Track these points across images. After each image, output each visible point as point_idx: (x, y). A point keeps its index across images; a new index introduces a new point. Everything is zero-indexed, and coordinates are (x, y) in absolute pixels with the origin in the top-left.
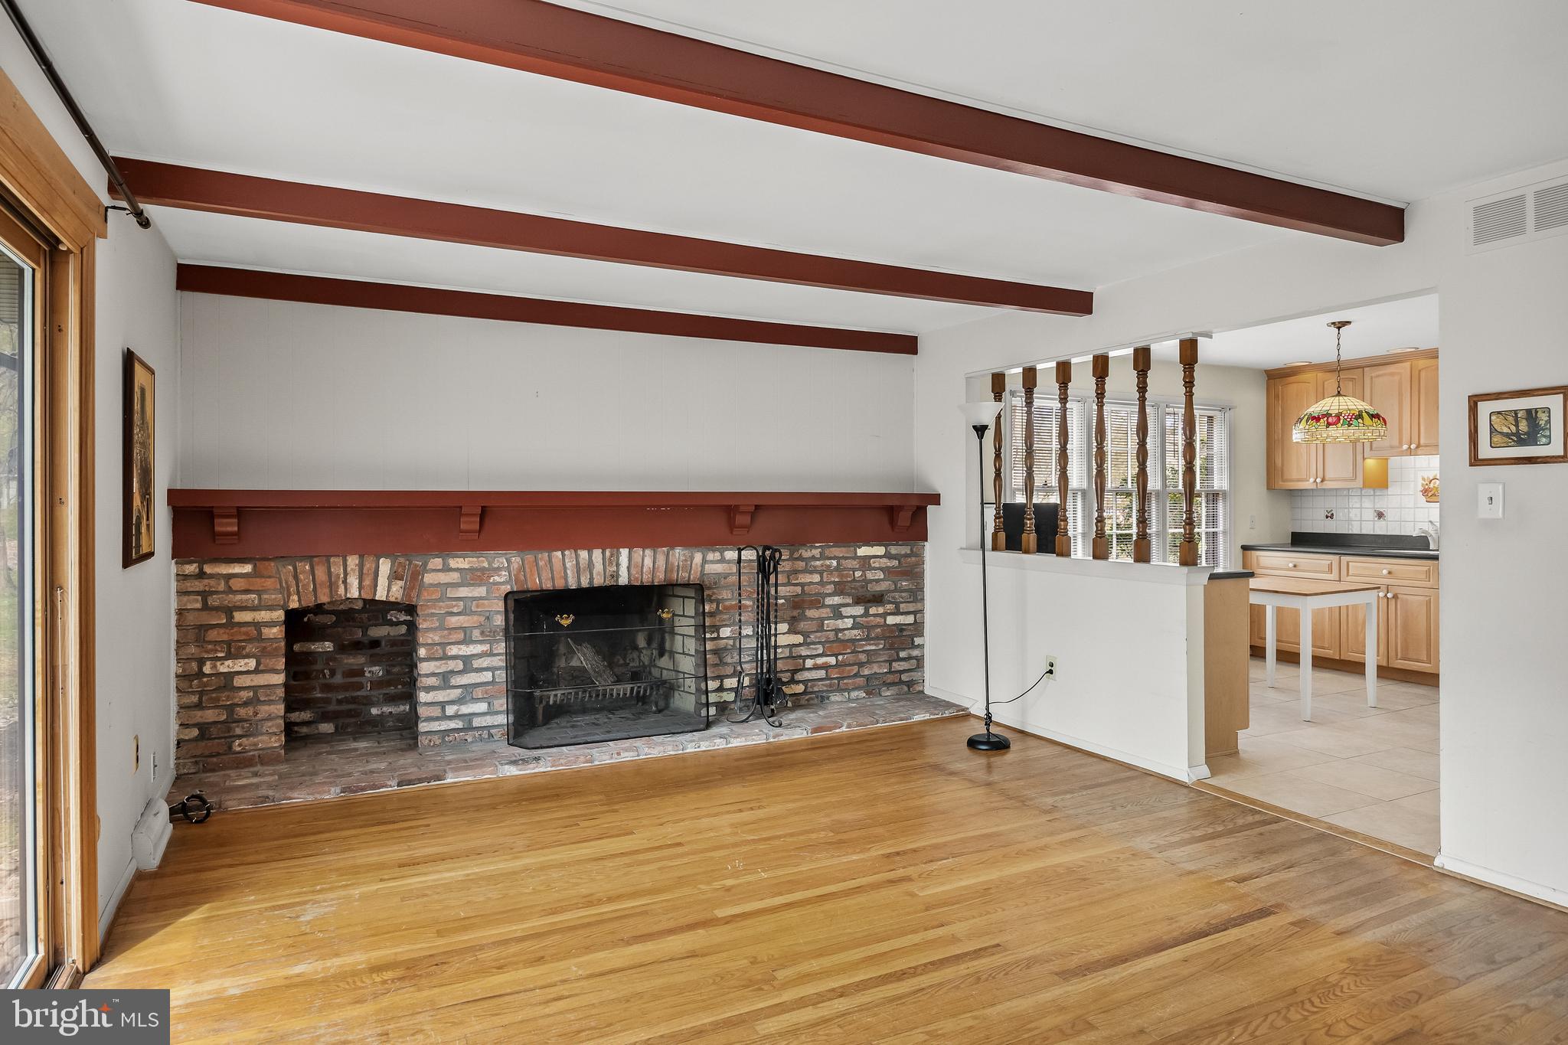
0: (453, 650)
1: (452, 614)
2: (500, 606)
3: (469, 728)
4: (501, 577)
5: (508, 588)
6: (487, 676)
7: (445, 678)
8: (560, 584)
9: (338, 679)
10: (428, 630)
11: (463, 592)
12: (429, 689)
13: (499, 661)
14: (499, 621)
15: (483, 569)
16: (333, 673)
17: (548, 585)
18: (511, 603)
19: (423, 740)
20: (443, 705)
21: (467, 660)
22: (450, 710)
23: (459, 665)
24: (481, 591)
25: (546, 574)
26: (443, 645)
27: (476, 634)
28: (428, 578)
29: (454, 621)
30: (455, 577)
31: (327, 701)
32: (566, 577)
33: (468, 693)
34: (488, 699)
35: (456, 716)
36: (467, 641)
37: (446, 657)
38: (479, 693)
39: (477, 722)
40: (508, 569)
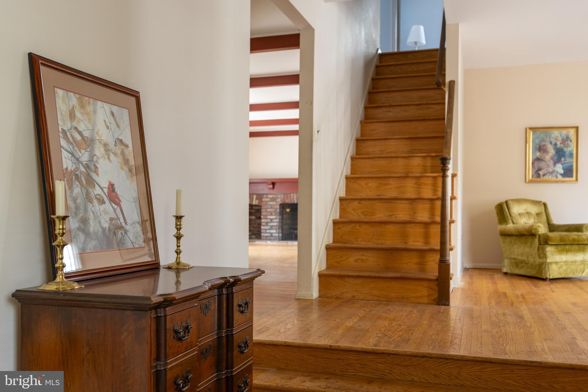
0: (269, 217)
1: (268, 208)
2: (278, 207)
3: (271, 236)
4: (279, 200)
5: (280, 203)
6: (276, 224)
7: (267, 223)
8: (292, 202)
9: (256, 226)
10: (264, 212)
11: (271, 203)
12: (263, 226)
13: (278, 220)
14: (278, 210)
15: (275, 198)
16: (255, 224)
17: (290, 202)
18: (281, 206)
19: (262, 238)
20: (266, 230)
21: (271, 220)
22: (268, 231)
23: (269, 221)
24: (274, 203)
25: (289, 199)
26: (266, 216)
27: (273, 213)
28: (264, 200)
29: (269, 210)
30: (269, 199)
31: (254, 230)
32: (294, 200)
33: (272, 228)
34: (276, 229)
35: (269, 233)
36: (271, 215)
37: (267, 218)
38: (274, 228)
39: (274, 235)
40: (281, 198)
